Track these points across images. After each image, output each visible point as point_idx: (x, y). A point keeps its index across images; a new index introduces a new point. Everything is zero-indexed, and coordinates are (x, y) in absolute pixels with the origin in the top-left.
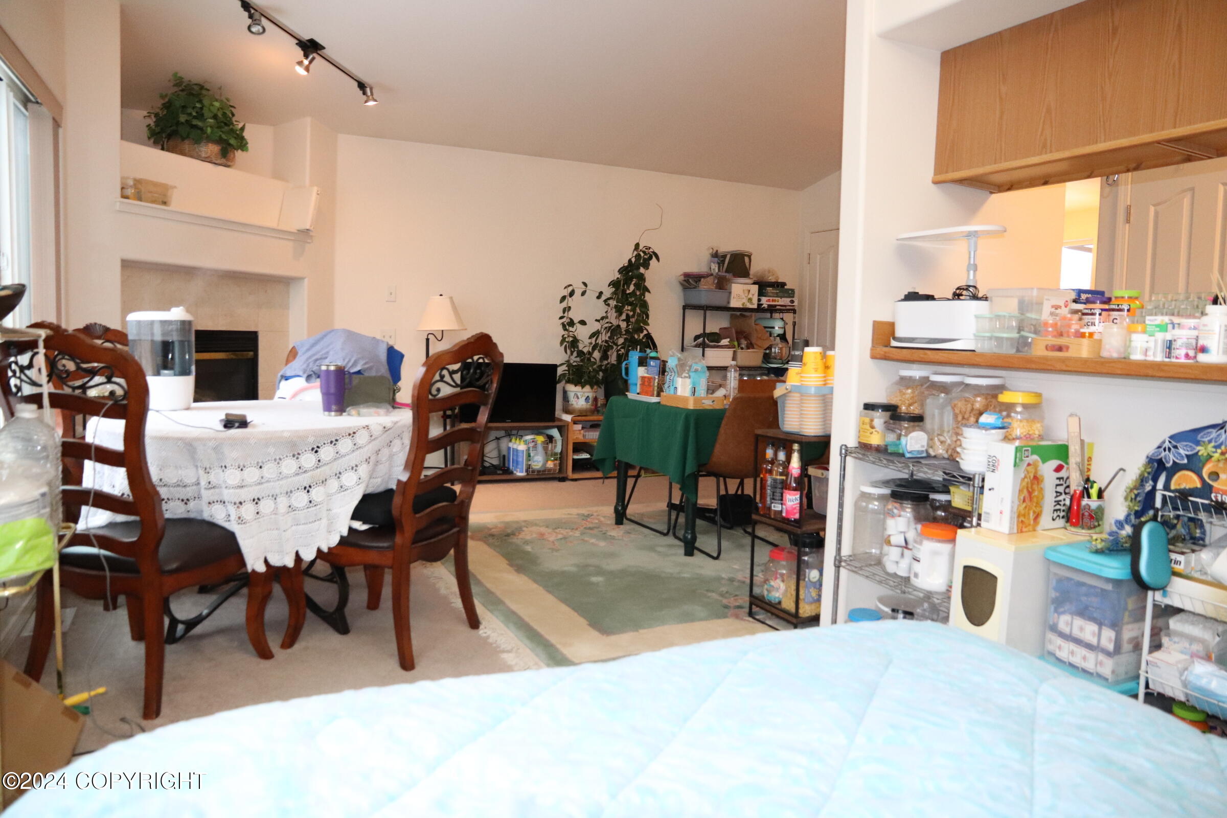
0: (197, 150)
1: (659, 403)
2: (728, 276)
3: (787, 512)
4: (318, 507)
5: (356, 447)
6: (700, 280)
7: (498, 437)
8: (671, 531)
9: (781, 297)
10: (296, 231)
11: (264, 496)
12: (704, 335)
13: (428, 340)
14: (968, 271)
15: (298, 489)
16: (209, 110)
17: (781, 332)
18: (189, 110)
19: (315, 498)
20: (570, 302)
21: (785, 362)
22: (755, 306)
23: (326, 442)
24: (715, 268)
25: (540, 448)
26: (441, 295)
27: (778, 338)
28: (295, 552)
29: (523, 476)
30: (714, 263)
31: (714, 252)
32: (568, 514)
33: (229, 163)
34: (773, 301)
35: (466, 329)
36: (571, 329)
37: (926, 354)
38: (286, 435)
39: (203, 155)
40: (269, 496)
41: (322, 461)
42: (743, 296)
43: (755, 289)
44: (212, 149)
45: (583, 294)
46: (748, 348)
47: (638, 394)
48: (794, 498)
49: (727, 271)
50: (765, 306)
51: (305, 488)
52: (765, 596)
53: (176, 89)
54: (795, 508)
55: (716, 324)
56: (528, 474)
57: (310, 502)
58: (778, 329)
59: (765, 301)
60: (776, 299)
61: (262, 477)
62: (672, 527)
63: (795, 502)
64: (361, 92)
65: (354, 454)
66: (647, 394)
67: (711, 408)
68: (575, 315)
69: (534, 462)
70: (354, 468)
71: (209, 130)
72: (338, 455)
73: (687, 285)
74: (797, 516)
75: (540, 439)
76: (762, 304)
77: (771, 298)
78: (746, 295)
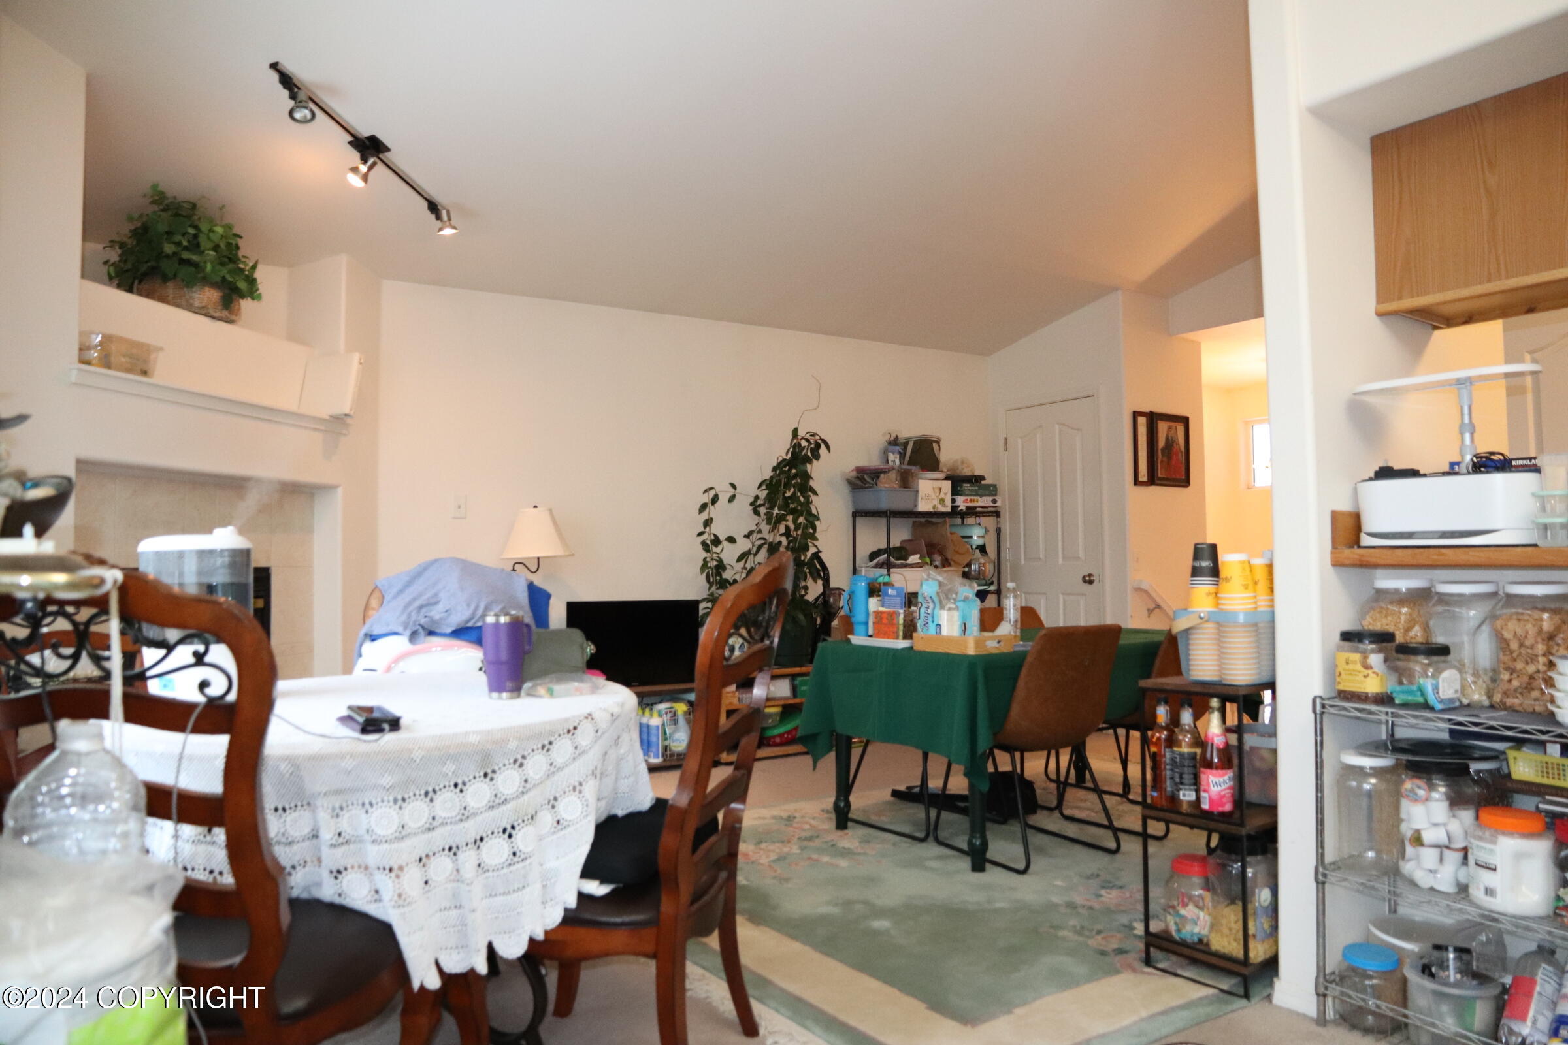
0: (187, 297)
1: (911, 648)
2: (913, 468)
3: (1211, 801)
4: (528, 862)
5: (577, 752)
6: (878, 477)
8: (931, 835)
9: (981, 496)
10: (327, 418)
11: (436, 850)
12: (888, 550)
14: (1462, 434)
15: (493, 833)
16: (209, 239)
17: (980, 542)
18: (178, 238)
19: (522, 847)
20: (712, 511)
21: (988, 582)
22: (949, 509)
23: (535, 747)
24: (894, 458)
25: (681, 721)
26: (535, 507)
27: (978, 551)
28: (486, 944)
29: (658, 763)
30: (893, 453)
31: (893, 438)
32: (760, 818)
33: (233, 317)
34: (971, 501)
36: (715, 549)
37: (1443, 554)
38: (473, 739)
39: (197, 304)
40: (443, 850)
41: (529, 780)
42: (933, 496)
43: (947, 485)
44: (209, 296)
45: (732, 499)
46: (944, 566)
47: (871, 636)
48: (1221, 780)
49: (910, 463)
50: (963, 508)
51: (504, 831)
52: (1174, 933)
53: (156, 208)
54: (1224, 796)
55: (901, 534)
56: (665, 760)
57: (514, 854)
58: (977, 535)
59: (962, 503)
60: (975, 498)
61: (434, 818)
62: (932, 827)
63: (1223, 787)
64: (433, 216)
65: (577, 763)
66: (886, 635)
67: (996, 651)
68: (720, 529)
69: (673, 742)
70: (577, 788)
71: (209, 267)
72: (552, 769)
73: (860, 483)
74: (1228, 807)
75: (680, 708)
76: (959, 506)
77: (969, 498)
78: (937, 495)
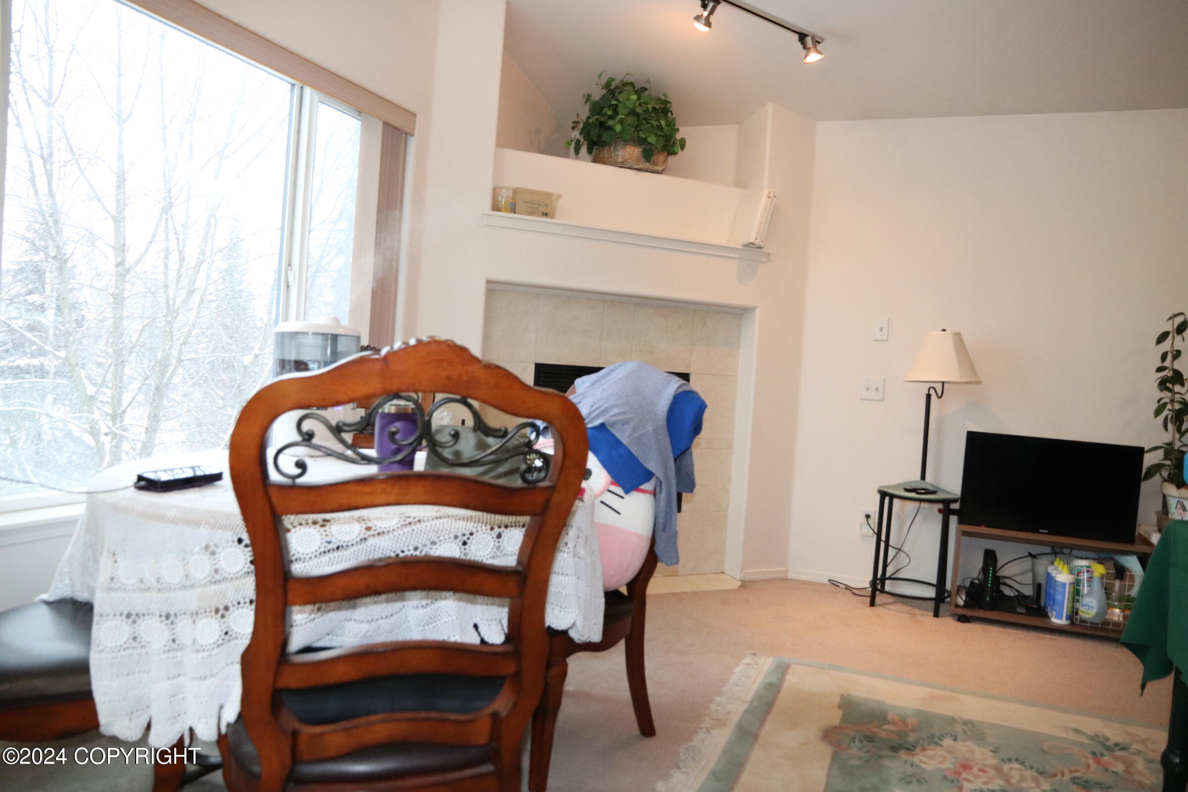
0: (614, 155)
7: (1033, 553)
10: (740, 247)
13: (929, 396)
20: (1178, 342)
25: (1097, 586)
26: (944, 330)
29: (1063, 625)
35: (980, 383)
36: (1177, 389)
39: (620, 160)
44: (632, 152)
51: (192, 614)
53: (604, 92)
56: (1072, 623)
64: (800, 45)
68: (1186, 366)
69: (1082, 606)
75: (1099, 570)
